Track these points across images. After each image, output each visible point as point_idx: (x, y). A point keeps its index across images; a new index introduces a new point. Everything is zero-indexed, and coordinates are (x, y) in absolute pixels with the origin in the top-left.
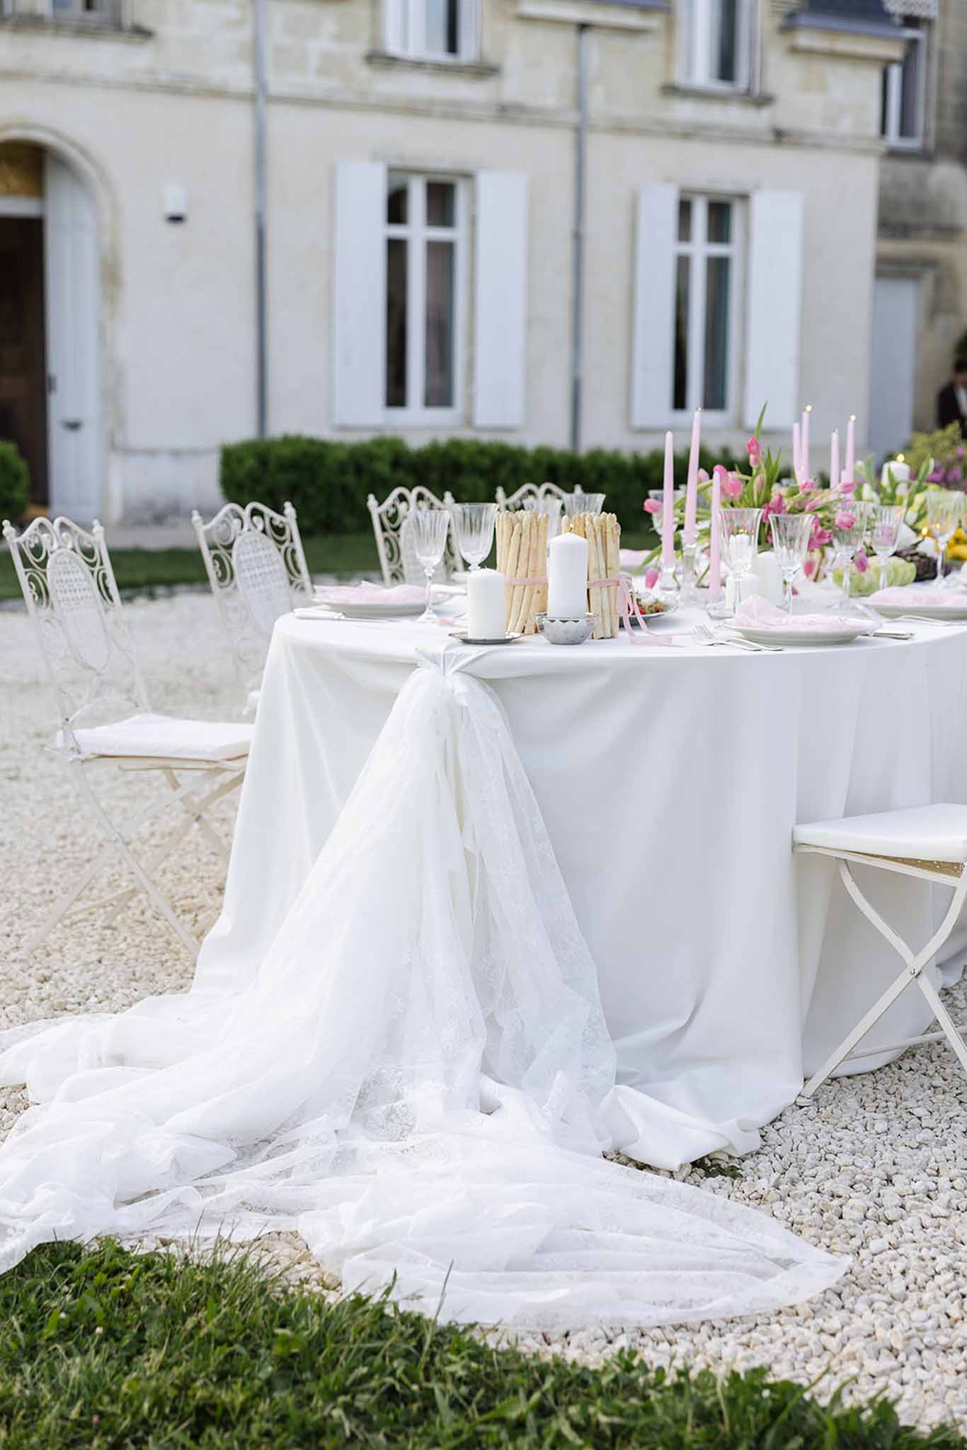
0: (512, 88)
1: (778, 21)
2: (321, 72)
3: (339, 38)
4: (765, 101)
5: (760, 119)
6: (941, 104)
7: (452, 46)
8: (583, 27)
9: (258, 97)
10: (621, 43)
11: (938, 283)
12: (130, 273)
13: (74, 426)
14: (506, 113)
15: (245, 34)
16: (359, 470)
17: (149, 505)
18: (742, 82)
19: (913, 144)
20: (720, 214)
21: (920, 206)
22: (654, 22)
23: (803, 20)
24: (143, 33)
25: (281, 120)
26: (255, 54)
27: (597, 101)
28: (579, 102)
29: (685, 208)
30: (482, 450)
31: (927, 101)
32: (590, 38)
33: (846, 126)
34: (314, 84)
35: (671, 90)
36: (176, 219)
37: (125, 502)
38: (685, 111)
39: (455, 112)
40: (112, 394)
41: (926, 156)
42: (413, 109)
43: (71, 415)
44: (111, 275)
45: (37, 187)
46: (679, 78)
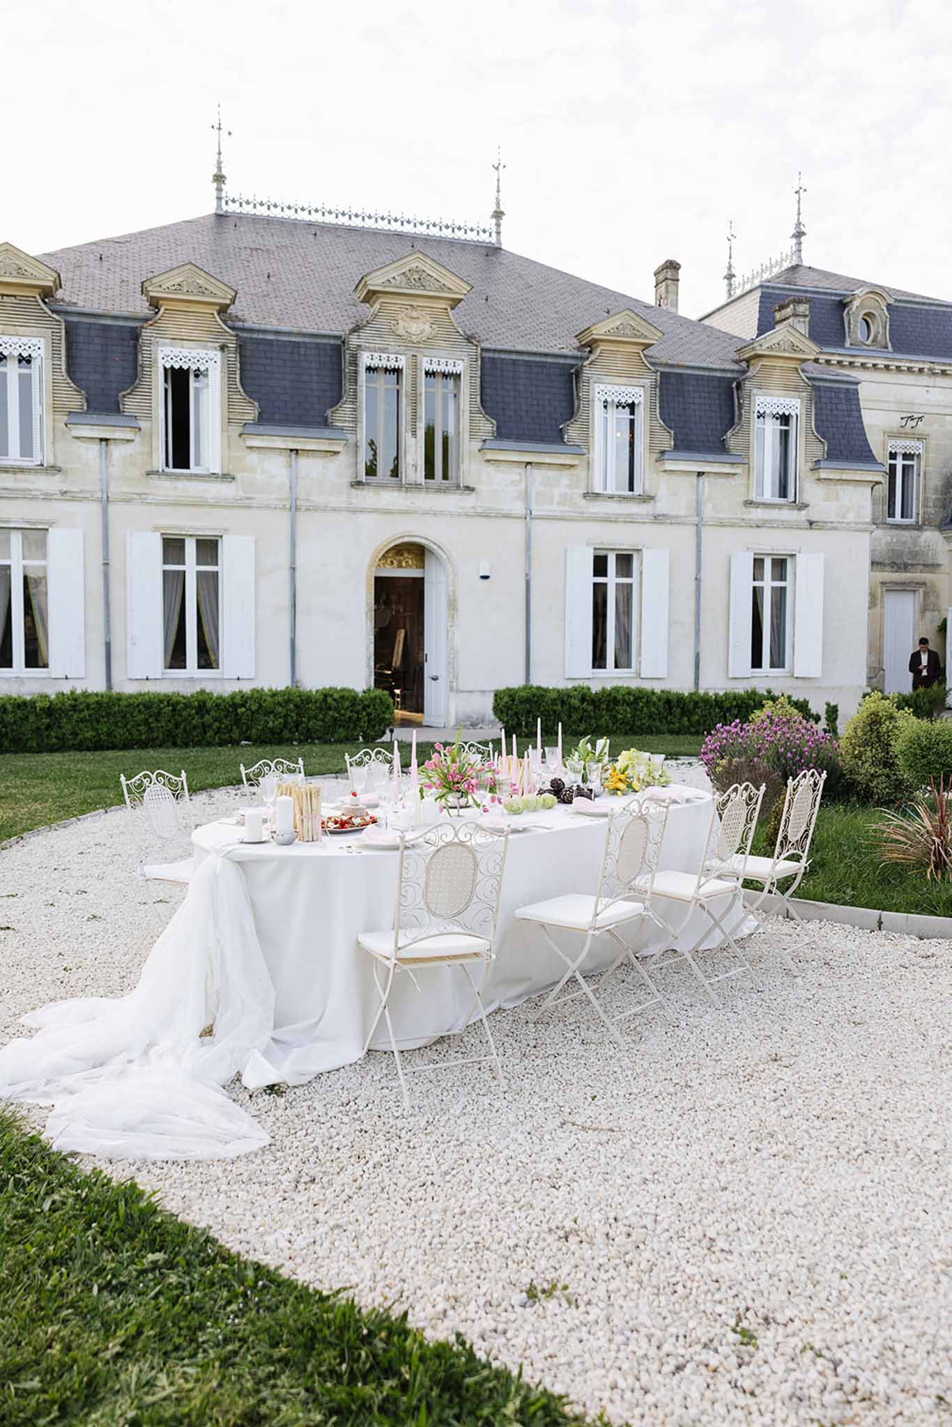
0: (661, 507)
1: (810, 465)
2: (559, 504)
3: (570, 486)
4: (804, 506)
5: (803, 516)
6: (926, 500)
7: (631, 488)
8: (700, 474)
9: (528, 516)
10: (722, 480)
11: (926, 594)
12: (461, 604)
13: (435, 679)
14: (657, 519)
15: (522, 487)
16: (563, 703)
17: (469, 718)
18: (791, 497)
19: (911, 521)
20: (780, 565)
21: (914, 554)
22: (739, 470)
23: (822, 464)
24: (469, 489)
25: (538, 527)
26: (526, 497)
27: (708, 511)
28: (698, 512)
29: (758, 563)
30: (629, 692)
31: (918, 499)
32: (702, 478)
33: (851, 517)
34: (556, 509)
35: (749, 503)
36: (485, 577)
37: (457, 718)
38: (757, 514)
39: (630, 520)
40: (452, 663)
41: (918, 527)
42: (607, 520)
43: (434, 674)
44: (452, 605)
45: (421, 564)
46: (753, 497)
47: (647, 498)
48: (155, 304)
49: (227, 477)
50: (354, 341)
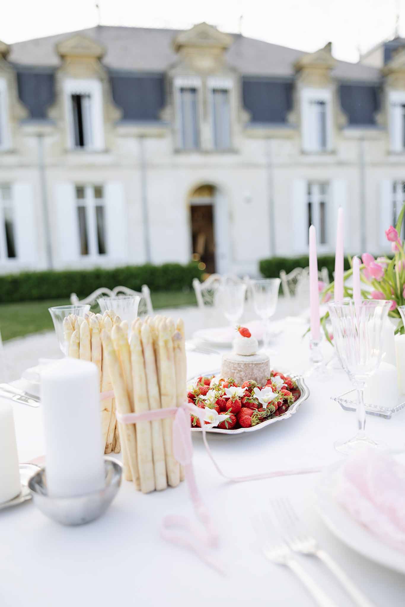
2: (286, 158)
3: (292, 148)
15: (266, 150)
42: (313, 165)
47: (333, 152)
48: (63, 57)
49: (106, 151)
50: (172, 73)
